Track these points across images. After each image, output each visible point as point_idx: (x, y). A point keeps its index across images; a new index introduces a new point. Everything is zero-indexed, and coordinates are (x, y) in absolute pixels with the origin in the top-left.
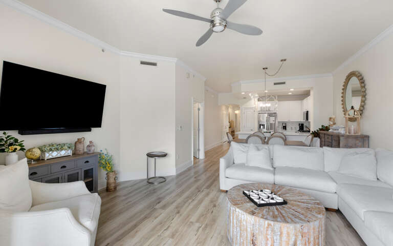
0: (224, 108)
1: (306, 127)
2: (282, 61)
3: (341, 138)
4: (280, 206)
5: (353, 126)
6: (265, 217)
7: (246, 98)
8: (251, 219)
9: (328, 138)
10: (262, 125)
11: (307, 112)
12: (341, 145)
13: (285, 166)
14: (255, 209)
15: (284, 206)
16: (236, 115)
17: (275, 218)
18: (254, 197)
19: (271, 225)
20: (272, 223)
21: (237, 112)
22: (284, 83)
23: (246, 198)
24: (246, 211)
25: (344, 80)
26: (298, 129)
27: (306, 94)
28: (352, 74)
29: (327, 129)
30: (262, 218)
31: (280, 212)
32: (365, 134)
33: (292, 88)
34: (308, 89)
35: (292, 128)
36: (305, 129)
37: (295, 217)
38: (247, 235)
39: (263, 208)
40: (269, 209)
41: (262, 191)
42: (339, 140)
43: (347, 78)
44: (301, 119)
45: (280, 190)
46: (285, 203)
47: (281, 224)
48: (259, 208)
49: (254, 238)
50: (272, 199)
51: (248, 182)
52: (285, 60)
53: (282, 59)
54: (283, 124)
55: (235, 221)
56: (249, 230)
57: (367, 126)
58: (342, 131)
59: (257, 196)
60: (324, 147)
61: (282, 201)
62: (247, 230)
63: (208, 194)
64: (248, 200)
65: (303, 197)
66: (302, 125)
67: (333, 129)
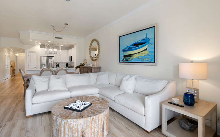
0: (6, 50)
1: (70, 65)
2: (66, 24)
3: (92, 68)
4: (90, 107)
5: (95, 63)
6: (89, 116)
7: (31, 45)
8: (81, 121)
9: (85, 69)
10: (43, 64)
11: (72, 56)
12: (92, 72)
13: (72, 86)
14: (80, 114)
15: (91, 106)
16: (17, 57)
17: (94, 114)
18: (74, 107)
19: (94, 119)
20: (94, 117)
21: (17, 55)
22: (61, 38)
23: (69, 110)
24: (76, 118)
25: (91, 42)
26: (65, 66)
27: (71, 47)
28: (94, 40)
29: (83, 65)
30: (88, 117)
31: (93, 110)
32: (99, 66)
33: (66, 42)
34: (73, 44)
35: (62, 66)
36: (69, 66)
37: (101, 109)
38: (78, 134)
39: (83, 111)
40: (86, 110)
41: (75, 102)
42: (92, 69)
43: (92, 42)
44: (67, 60)
45: (82, 99)
46: (91, 104)
47: (99, 115)
48: (81, 112)
49: (83, 133)
50: (85, 104)
51: (60, 101)
52: (67, 24)
53: (66, 23)
54: (57, 63)
55: (67, 130)
56: (80, 130)
57: (100, 63)
58: (91, 66)
59: (75, 106)
60: (90, 73)
61: (90, 104)
62: (78, 131)
63: (13, 125)
64: (71, 111)
65: (95, 99)
66: (68, 64)
67: (86, 65)
